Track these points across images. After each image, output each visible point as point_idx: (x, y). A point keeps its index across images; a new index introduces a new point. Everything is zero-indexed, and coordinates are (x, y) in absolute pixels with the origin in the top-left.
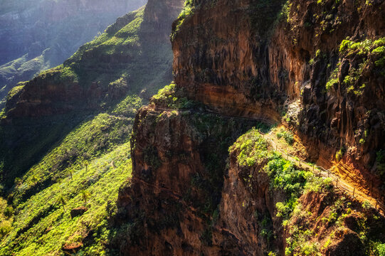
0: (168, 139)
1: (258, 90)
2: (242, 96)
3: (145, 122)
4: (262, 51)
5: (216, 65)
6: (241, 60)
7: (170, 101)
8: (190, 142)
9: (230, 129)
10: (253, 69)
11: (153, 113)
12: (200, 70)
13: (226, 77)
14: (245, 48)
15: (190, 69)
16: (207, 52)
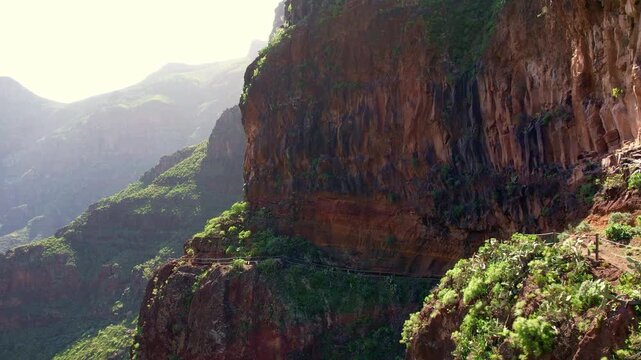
0: (218, 336)
1: (457, 196)
2: (413, 219)
3: (165, 293)
4: (460, 96)
5: (346, 144)
6: (407, 126)
7: (231, 238)
8: (277, 343)
9: (385, 306)
10: (438, 143)
11: (188, 269)
12: (305, 162)
13: (370, 174)
14: (415, 95)
15: (281, 163)
16: (323, 118)
